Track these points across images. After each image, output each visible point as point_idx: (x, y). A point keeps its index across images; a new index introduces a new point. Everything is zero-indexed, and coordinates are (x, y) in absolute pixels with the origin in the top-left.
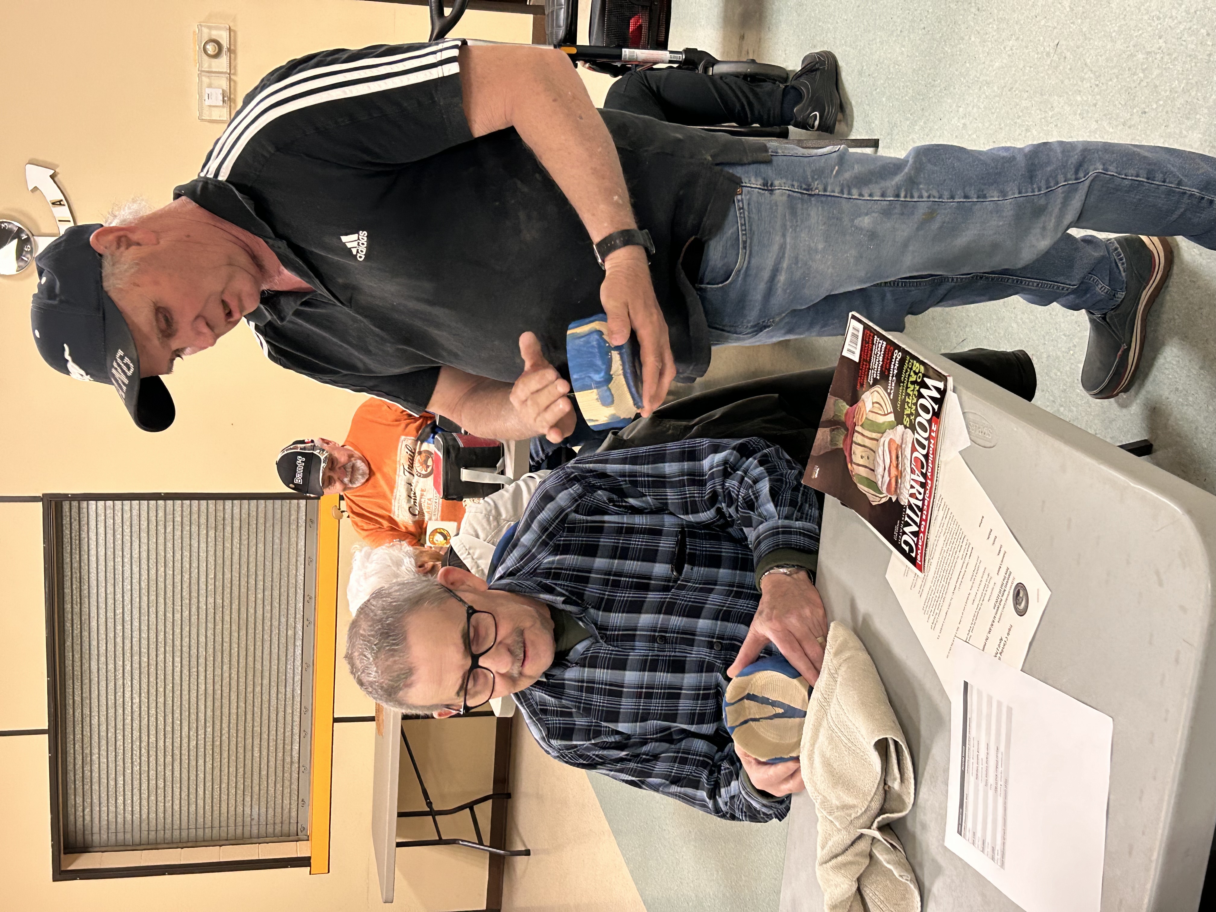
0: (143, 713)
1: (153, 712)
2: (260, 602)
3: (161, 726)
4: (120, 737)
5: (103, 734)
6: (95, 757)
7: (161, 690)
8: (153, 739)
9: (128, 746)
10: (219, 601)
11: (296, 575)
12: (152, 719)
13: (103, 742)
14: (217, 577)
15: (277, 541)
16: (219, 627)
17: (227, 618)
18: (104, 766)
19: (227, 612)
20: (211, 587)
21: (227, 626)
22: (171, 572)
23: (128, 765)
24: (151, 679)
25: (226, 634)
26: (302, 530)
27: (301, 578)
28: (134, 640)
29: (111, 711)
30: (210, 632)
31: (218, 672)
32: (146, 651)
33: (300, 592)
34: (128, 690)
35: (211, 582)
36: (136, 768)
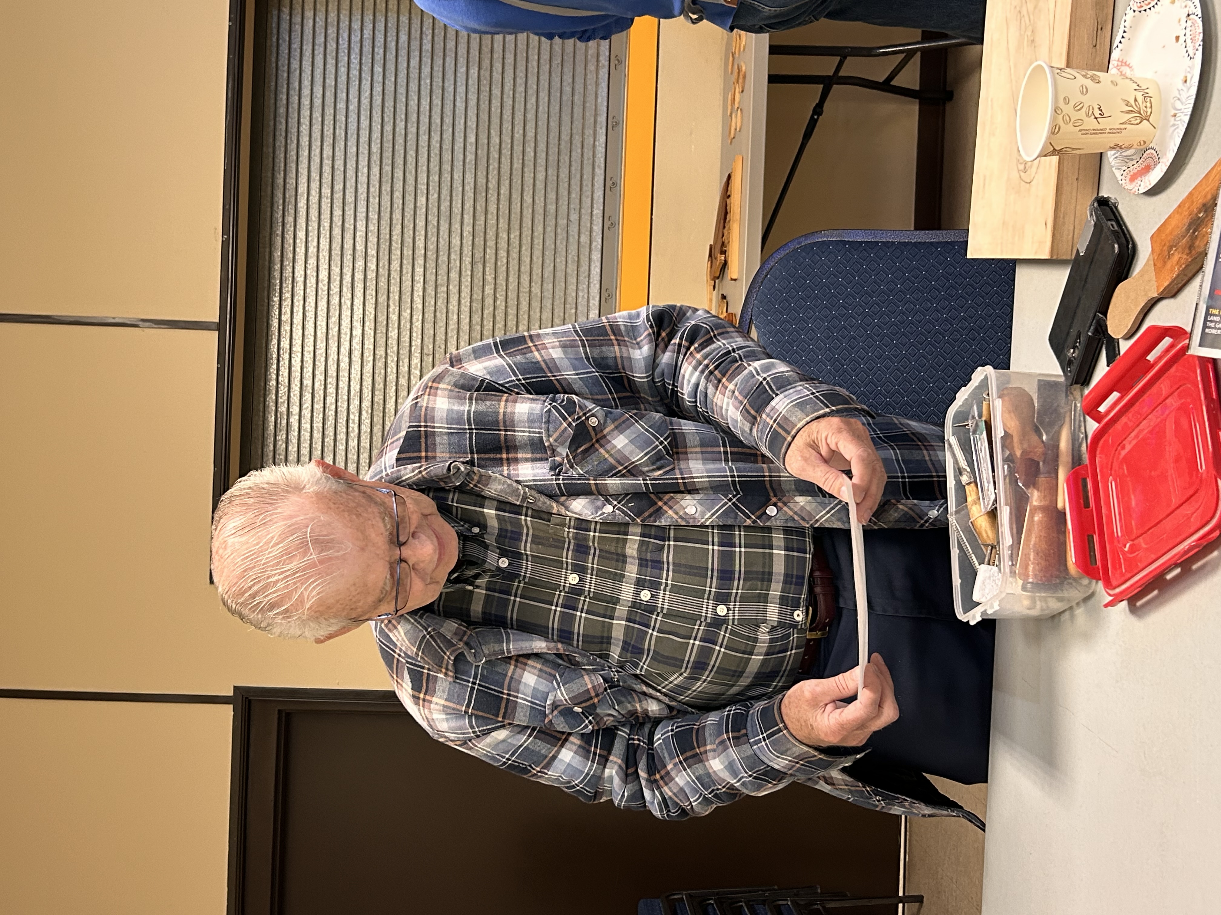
0: (366, 354)
1: (381, 352)
2: (540, 185)
3: (392, 377)
4: (331, 390)
5: (308, 382)
6: (294, 420)
7: (394, 317)
8: (379, 398)
9: (343, 406)
10: (482, 180)
11: (594, 146)
12: (380, 364)
13: (307, 396)
14: (480, 142)
15: (567, 89)
16: (481, 222)
17: (492, 208)
18: (306, 435)
19: (493, 199)
20: (470, 157)
21: (492, 221)
22: (414, 130)
23: (342, 436)
24: (380, 300)
25: (491, 233)
26: (603, 73)
27: (600, 150)
28: (358, 234)
29: (321, 345)
30: (468, 229)
31: (477, 296)
32: (374, 252)
33: (599, 172)
34: (346, 313)
35: (471, 148)
36: (353, 443)
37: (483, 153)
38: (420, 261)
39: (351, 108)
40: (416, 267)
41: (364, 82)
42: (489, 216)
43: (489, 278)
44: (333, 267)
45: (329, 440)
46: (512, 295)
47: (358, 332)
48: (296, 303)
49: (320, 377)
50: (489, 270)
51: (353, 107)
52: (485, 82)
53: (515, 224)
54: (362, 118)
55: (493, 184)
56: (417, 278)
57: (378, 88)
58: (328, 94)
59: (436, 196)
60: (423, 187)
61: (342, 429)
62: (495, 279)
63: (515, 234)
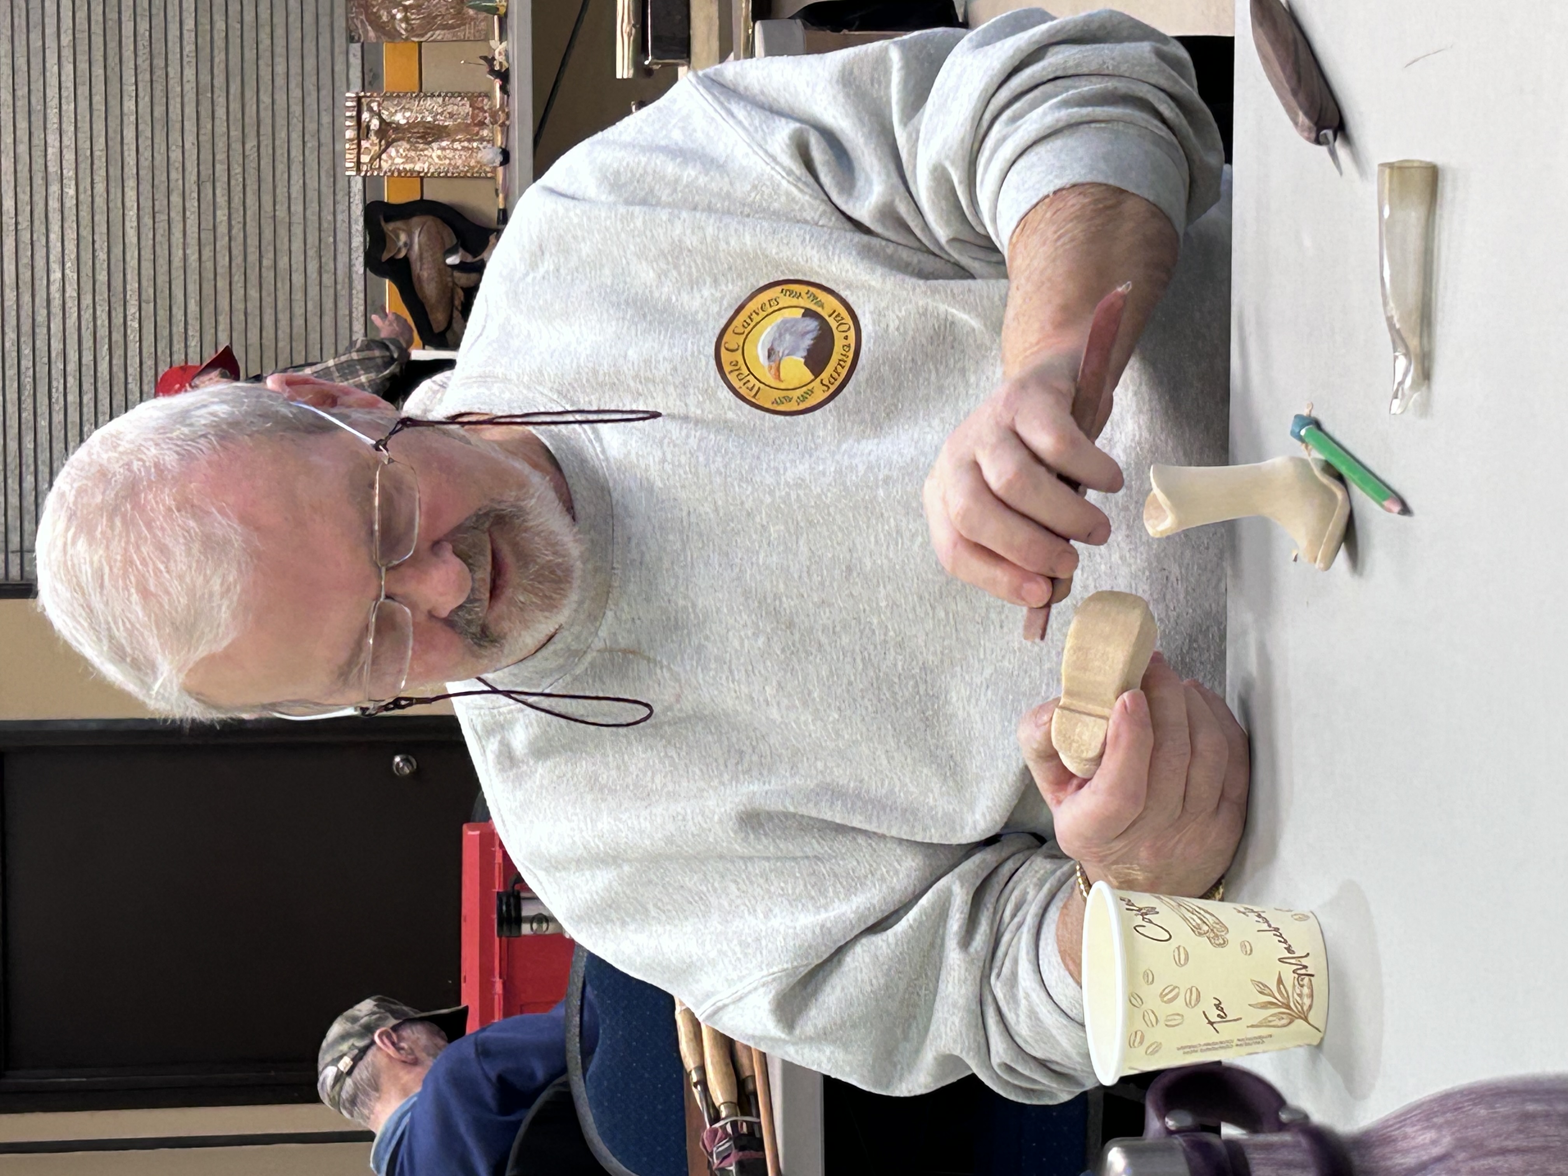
1: (87, 300)
2: (280, 81)
3: (103, 332)
4: (27, 351)
7: (102, 256)
8: (88, 358)
9: (42, 370)
10: (205, 78)
12: (87, 315)
14: (201, 28)
17: (221, 112)
19: (221, 100)
20: (189, 48)
23: (43, 409)
25: (221, 145)
28: (50, 151)
30: (190, 139)
31: (207, 224)
32: (72, 173)
35: (189, 37)
36: (58, 417)
37: (204, 41)
40: (126, 189)
42: (217, 122)
43: (221, 200)
45: (27, 415)
47: (56, 275)
55: (219, 81)
59: (148, 99)
60: (130, 89)
61: (42, 400)
63: (251, 144)
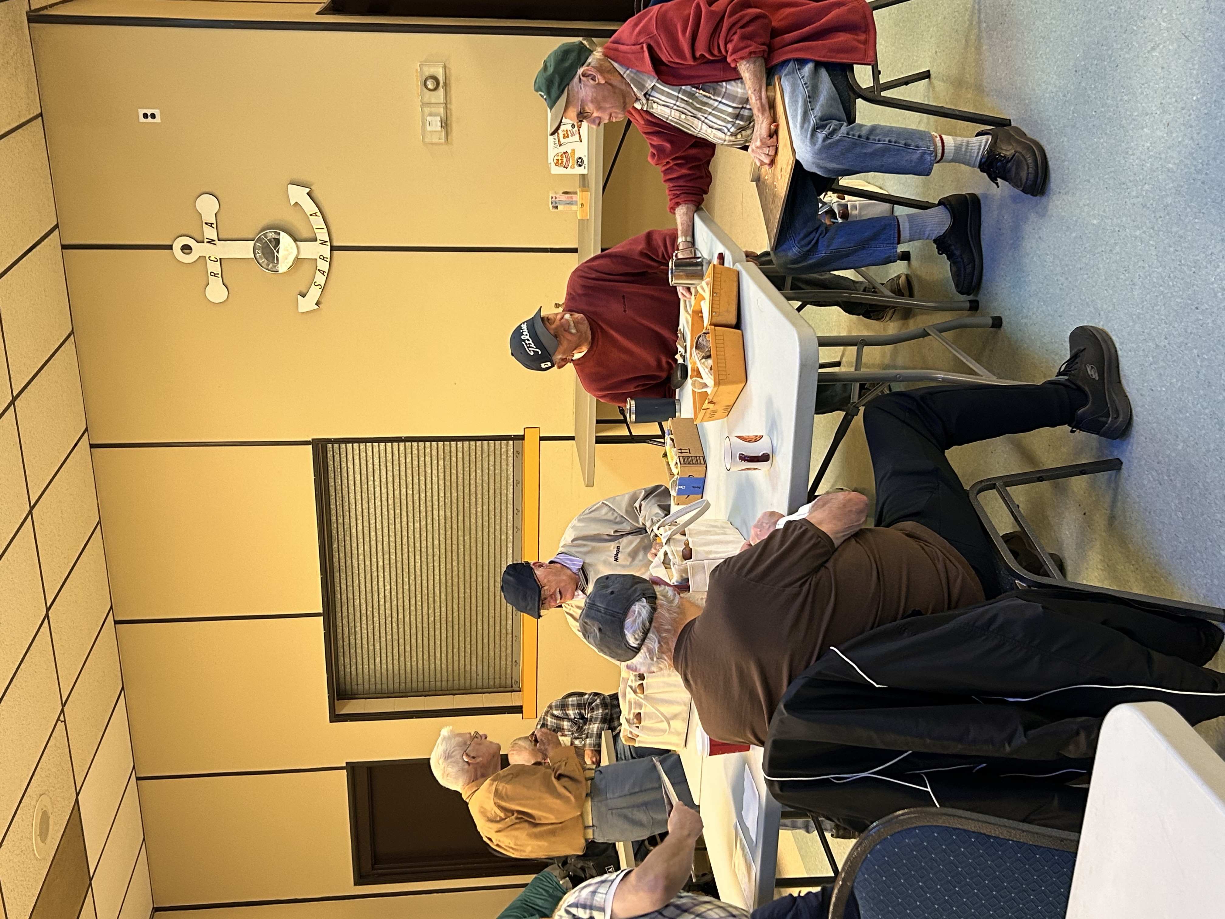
0: (393, 597)
1: (400, 596)
3: (407, 607)
4: (376, 614)
5: (364, 612)
6: (358, 629)
7: (406, 580)
8: (401, 616)
9: (382, 622)
10: (448, 514)
11: (507, 494)
12: (400, 601)
13: (364, 618)
15: (492, 468)
16: (449, 533)
18: (365, 636)
20: (442, 503)
21: (455, 532)
22: (411, 492)
23: (383, 635)
24: (398, 572)
25: (455, 538)
26: (511, 459)
27: (511, 496)
28: (385, 543)
29: (369, 595)
30: (442, 537)
31: (449, 566)
32: (394, 551)
33: (510, 506)
34: (381, 580)
35: (442, 499)
36: (389, 637)
37: (448, 501)
38: (418, 553)
39: (376, 483)
40: (416, 556)
41: (382, 471)
42: (453, 530)
43: (455, 558)
44: (373, 559)
45: (377, 637)
46: (467, 565)
47: (388, 588)
48: (354, 577)
49: (370, 609)
50: (455, 554)
51: (377, 483)
52: (448, 467)
53: (467, 533)
54: (383, 488)
55: (454, 514)
56: (417, 561)
57: (390, 474)
58: (363, 478)
59: (425, 522)
60: (417, 519)
61: (383, 632)
62: (458, 558)
63: (467, 537)
